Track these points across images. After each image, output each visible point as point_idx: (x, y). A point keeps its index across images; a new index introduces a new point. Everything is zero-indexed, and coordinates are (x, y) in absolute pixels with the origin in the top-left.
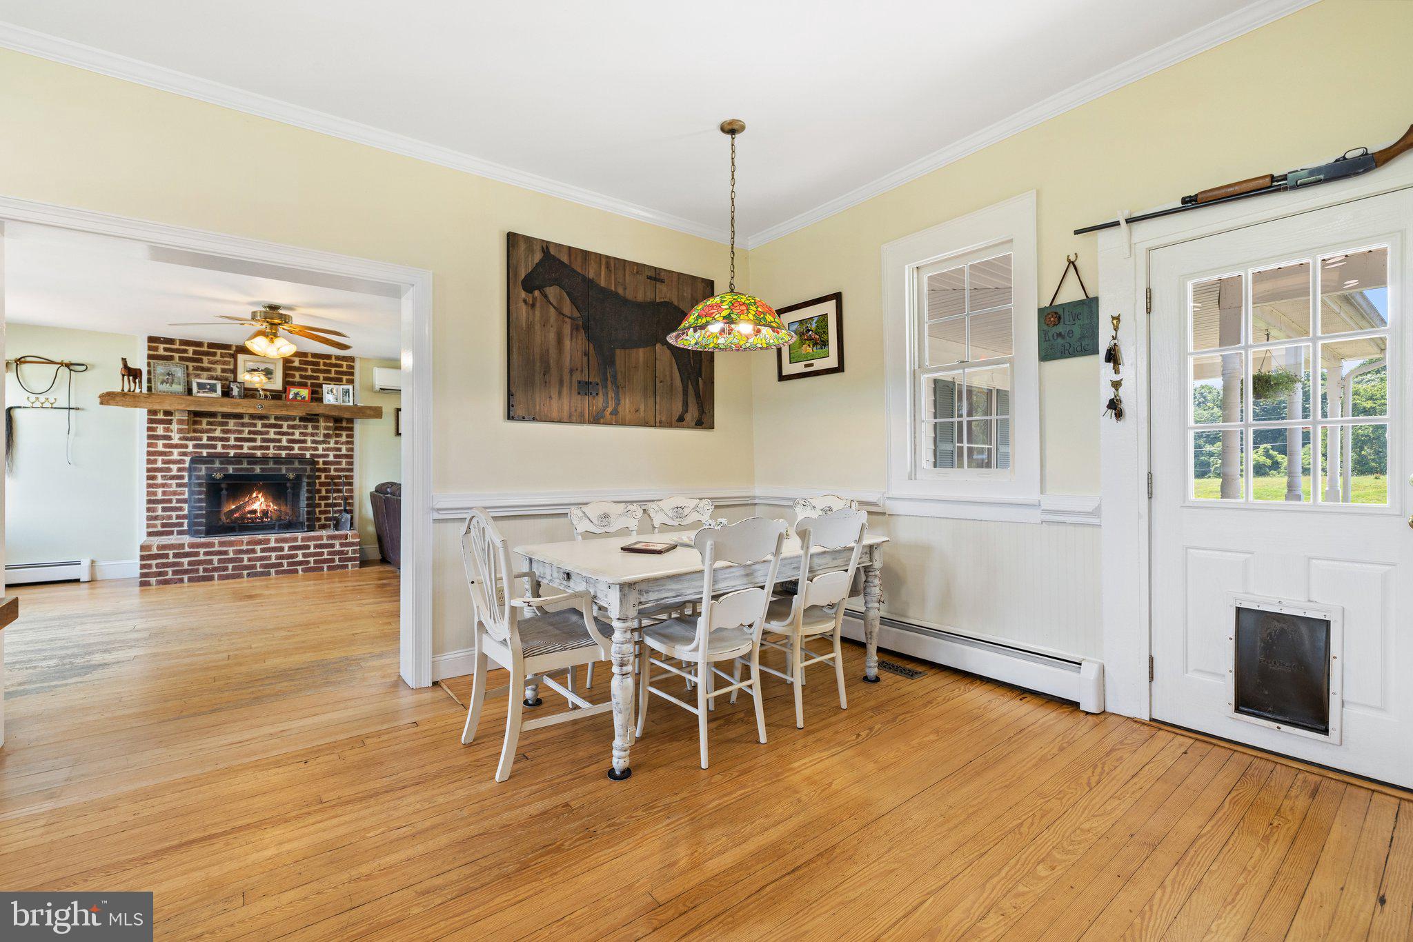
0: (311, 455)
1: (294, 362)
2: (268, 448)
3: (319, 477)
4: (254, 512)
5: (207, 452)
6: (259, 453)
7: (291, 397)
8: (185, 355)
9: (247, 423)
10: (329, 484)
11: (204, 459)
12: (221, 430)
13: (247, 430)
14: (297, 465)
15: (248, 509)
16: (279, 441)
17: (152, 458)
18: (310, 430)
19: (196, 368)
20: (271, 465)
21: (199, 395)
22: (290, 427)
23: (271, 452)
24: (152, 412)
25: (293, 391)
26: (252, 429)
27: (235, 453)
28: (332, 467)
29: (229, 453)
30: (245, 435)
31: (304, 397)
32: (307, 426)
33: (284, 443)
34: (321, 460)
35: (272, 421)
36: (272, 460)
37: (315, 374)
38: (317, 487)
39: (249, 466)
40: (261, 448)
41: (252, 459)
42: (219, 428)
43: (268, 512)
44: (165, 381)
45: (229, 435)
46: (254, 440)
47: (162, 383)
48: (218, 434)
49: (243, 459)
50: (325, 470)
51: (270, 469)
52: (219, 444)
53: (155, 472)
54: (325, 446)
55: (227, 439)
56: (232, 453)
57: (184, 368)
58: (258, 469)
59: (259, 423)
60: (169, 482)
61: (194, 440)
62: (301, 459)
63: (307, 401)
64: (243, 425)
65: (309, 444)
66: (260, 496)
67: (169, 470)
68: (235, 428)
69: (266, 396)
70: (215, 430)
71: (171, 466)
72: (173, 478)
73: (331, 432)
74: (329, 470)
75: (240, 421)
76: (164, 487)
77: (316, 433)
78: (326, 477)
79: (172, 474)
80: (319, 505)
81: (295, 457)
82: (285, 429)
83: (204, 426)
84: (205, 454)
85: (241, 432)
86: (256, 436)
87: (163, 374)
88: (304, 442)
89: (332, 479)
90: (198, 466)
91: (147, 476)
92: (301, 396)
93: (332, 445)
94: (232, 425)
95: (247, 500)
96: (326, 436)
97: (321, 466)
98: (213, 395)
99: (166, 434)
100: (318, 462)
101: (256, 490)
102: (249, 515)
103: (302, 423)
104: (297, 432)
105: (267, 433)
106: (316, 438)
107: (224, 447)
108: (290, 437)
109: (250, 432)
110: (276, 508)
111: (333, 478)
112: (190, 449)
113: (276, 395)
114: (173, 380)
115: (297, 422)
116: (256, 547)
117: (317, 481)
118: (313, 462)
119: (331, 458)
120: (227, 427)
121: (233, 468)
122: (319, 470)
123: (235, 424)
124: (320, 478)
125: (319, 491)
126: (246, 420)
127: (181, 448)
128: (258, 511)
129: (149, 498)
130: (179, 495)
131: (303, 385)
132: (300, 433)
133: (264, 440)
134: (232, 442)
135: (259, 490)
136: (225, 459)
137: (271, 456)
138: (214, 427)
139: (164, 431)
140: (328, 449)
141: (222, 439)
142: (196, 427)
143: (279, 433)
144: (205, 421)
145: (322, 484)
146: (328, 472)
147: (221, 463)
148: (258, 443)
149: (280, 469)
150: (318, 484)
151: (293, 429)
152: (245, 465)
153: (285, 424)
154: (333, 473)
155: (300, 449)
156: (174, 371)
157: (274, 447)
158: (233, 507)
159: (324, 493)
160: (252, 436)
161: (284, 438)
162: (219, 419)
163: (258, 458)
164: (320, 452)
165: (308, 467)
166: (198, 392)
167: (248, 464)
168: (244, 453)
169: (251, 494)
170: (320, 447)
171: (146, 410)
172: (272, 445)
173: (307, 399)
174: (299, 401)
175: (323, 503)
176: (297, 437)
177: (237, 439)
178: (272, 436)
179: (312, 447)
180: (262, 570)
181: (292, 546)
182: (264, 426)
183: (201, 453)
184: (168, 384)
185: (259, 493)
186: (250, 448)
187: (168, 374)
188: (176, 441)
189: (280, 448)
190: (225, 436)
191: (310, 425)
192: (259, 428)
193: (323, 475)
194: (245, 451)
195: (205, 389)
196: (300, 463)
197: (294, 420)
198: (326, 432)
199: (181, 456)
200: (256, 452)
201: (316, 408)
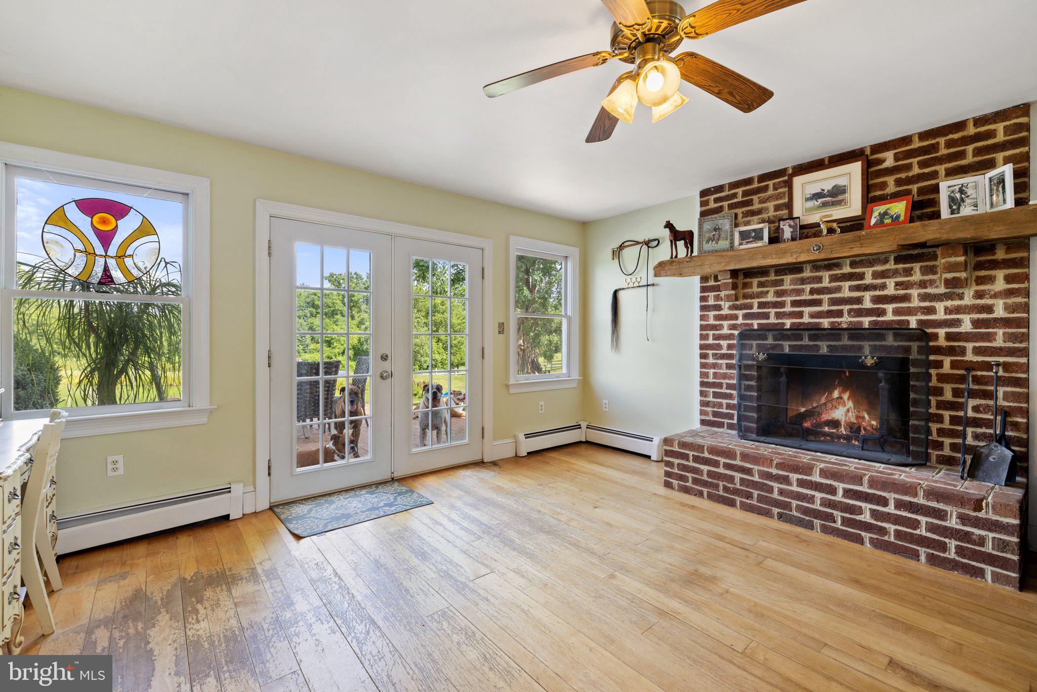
0: (920, 322)
1: (884, 161)
2: (840, 314)
3: (939, 365)
4: (835, 424)
5: (758, 324)
6: (826, 323)
7: (873, 221)
8: (735, 200)
9: (808, 278)
10: (962, 379)
11: (755, 333)
12: (775, 293)
13: (808, 287)
14: (890, 341)
15: (825, 417)
16: (859, 300)
17: (704, 332)
18: (917, 276)
19: (746, 214)
20: (846, 342)
21: (742, 247)
22: (876, 275)
23: (845, 320)
24: (704, 279)
25: (878, 210)
26: (816, 286)
27: (792, 324)
28: (970, 346)
29: (784, 324)
30: (806, 297)
31: (898, 217)
32: (912, 269)
33: (868, 304)
34: (942, 332)
35: (847, 269)
36: (846, 332)
37: (926, 170)
38: (934, 382)
39: (811, 343)
40: (829, 314)
41: (815, 332)
42: (772, 290)
43: (859, 429)
44: (711, 239)
45: (783, 299)
46: (818, 303)
47: (708, 242)
48: (770, 298)
49: (802, 332)
50: (951, 351)
51: (844, 348)
52: (773, 311)
53: (707, 349)
54: (949, 303)
55: (782, 304)
56: (788, 323)
57: (732, 217)
58: (824, 348)
59: (826, 275)
60: (720, 361)
61: (744, 309)
62: (900, 330)
63: (904, 222)
64: (803, 281)
65: (915, 303)
66: (846, 396)
67: (719, 347)
68: (792, 287)
69: (831, 231)
70: (767, 292)
71: (722, 342)
72: (723, 356)
73: (963, 275)
74: (963, 351)
75: (799, 276)
76: (714, 368)
77: (930, 280)
78: (954, 365)
79: (722, 352)
80: (939, 419)
81: (888, 327)
82: (868, 280)
83: (755, 289)
84: (756, 327)
85: (799, 292)
86: (821, 297)
87: (709, 231)
88: (906, 298)
89: (966, 369)
90: (748, 342)
91: (701, 354)
92: (892, 217)
93: (968, 300)
94: (788, 281)
95: (823, 400)
96: (951, 283)
97: (942, 342)
98: (759, 244)
99: (716, 303)
100: (935, 337)
101: (839, 385)
102: (826, 429)
103: (901, 266)
104: (891, 283)
105: (838, 289)
106: (929, 290)
107: (778, 315)
108: (877, 293)
109: (812, 292)
110: (874, 423)
111: (970, 367)
112: (740, 321)
113: (853, 225)
114: (720, 235)
115: (891, 265)
116: (791, 475)
117: (933, 372)
118: (923, 335)
119: (966, 326)
120: (782, 288)
121: (790, 346)
122: (938, 350)
123: (793, 282)
124: (941, 367)
125: (939, 392)
126: (807, 274)
127: (731, 320)
128: (843, 423)
129: (702, 380)
130: (729, 380)
131: (895, 197)
132: (897, 284)
133: (834, 302)
134: (788, 309)
135: (845, 387)
136: (780, 332)
137: (845, 326)
138: (765, 289)
139: (715, 301)
140: (958, 310)
141: (775, 305)
142: (746, 291)
143: (858, 288)
144: (755, 281)
145: (943, 378)
146: (959, 355)
147: (775, 339)
148: (825, 307)
149: (861, 348)
150: (934, 378)
151: (883, 277)
152: (806, 342)
153: (869, 272)
154: (970, 357)
155: (896, 312)
156: (721, 224)
157: (850, 311)
158: (803, 410)
159: (948, 395)
160: (816, 297)
161: (867, 296)
162: (772, 277)
163: (825, 329)
164: (940, 315)
165: (915, 345)
166: (741, 244)
167: (810, 340)
168: (804, 323)
169: (831, 393)
170: (940, 306)
171: (699, 277)
172: (846, 308)
173: (902, 218)
174: (888, 225)
175: (947, 414)
176: (891, 290)
177: (794, 303)
178: (846, 293)
179: (921, 308)
180: (799, 515)
181: (851, 490)
182: (833, 279)
183: (752, 324)
184: (714, 242)
185: (844, 391)
186: (812, 316)
187: (715, 230)
188: (725, 311)
189: (860, 313)
190: (779, 299)
191: (917, 266)
192: (826, 283)
193: (947, 361)
194: (806, 319)
195: (749, 238)
196: (897, 336)
197: (886, 261)
198: (949, 276)
199: (731, 329)
200: (821, 320)
201: (926, 232)
